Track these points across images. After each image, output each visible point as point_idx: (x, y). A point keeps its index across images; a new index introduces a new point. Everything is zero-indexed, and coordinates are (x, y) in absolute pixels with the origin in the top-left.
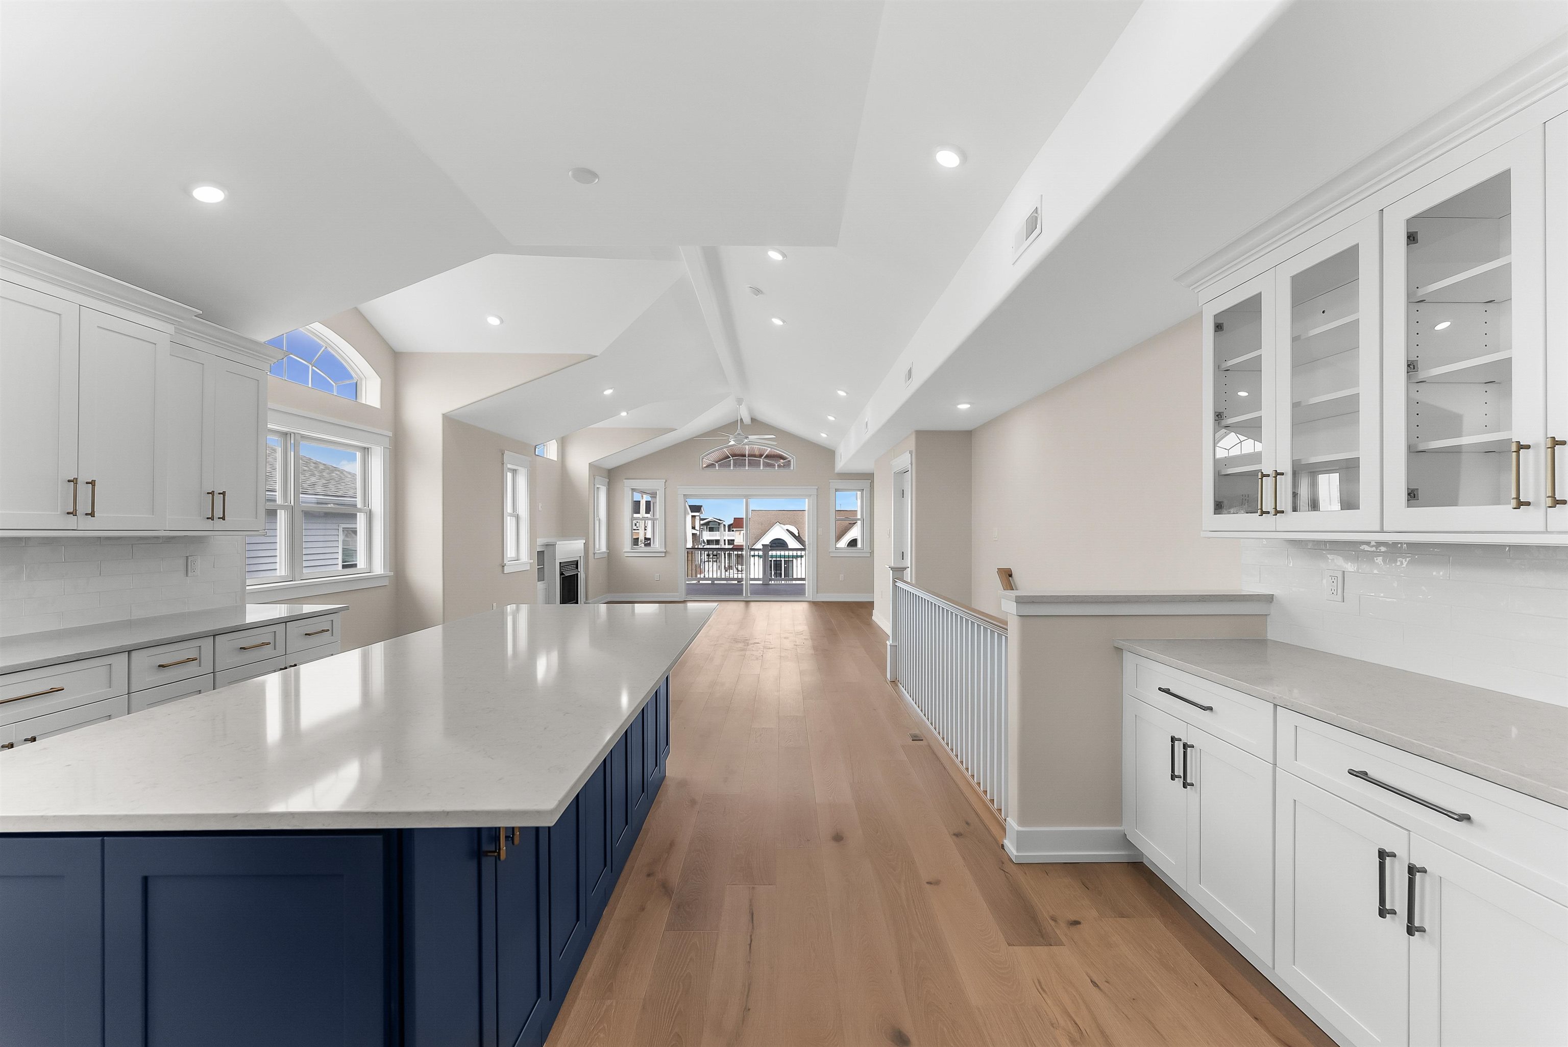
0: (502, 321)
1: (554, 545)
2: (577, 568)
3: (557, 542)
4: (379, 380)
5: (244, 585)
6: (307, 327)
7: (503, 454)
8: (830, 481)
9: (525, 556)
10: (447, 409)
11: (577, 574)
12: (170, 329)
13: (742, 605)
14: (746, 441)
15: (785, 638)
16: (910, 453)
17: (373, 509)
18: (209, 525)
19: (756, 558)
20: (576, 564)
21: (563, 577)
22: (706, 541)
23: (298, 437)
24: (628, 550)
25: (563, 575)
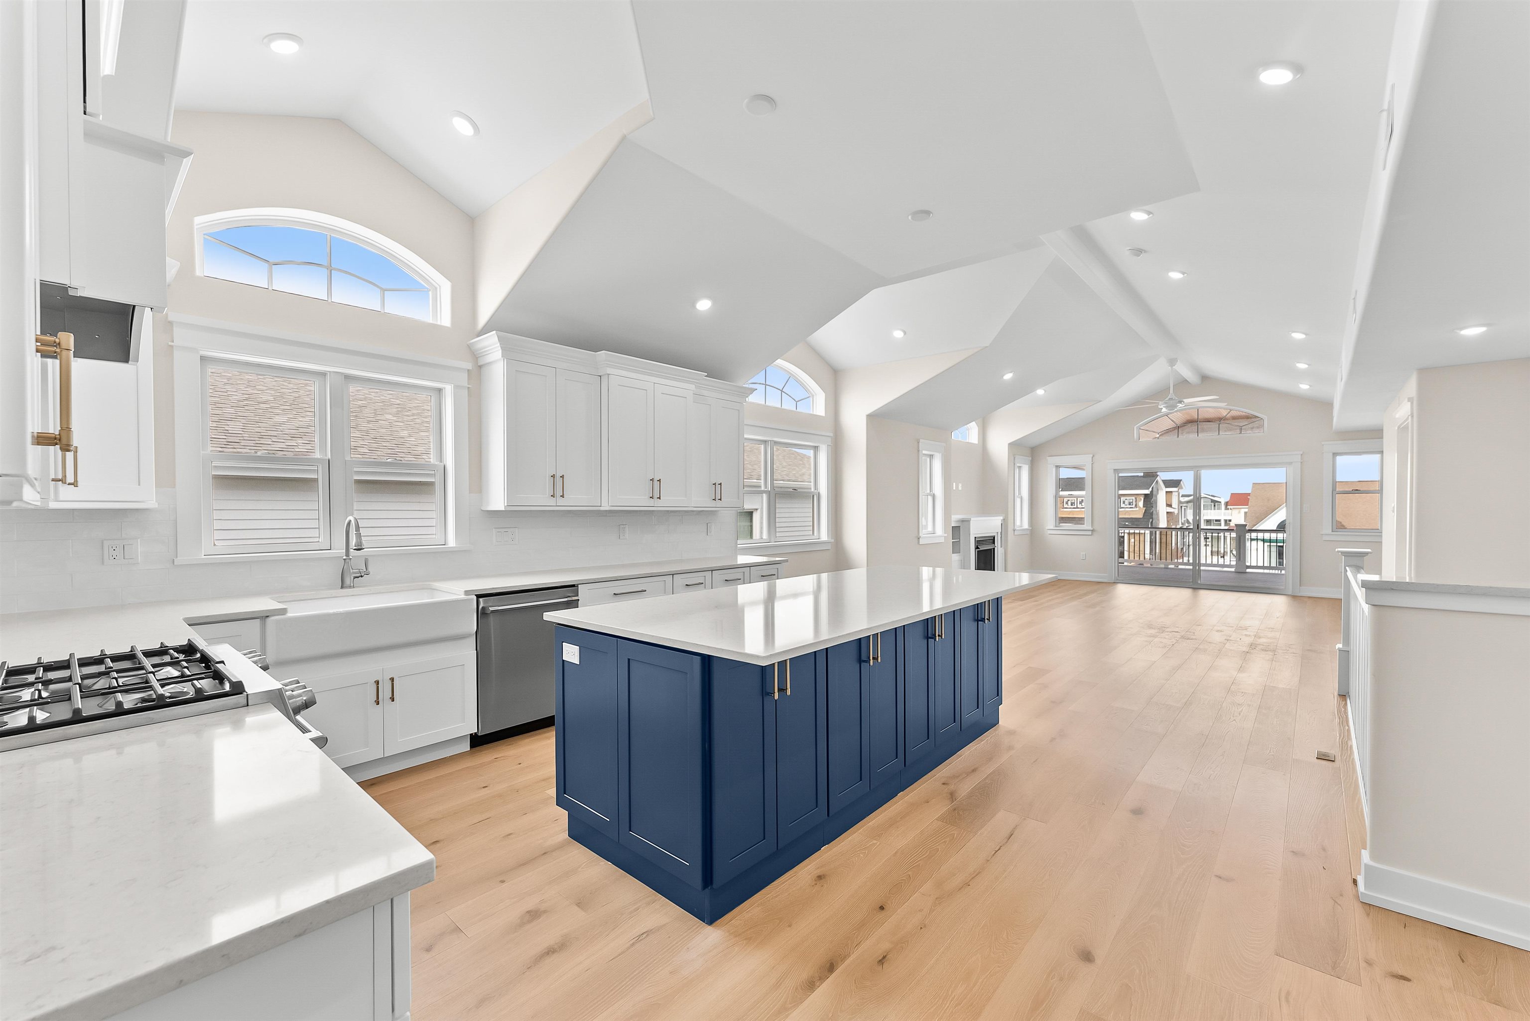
0: (905, 333)
1: (968, 521)
2: (994, 543)
3: (972, 519)
4: (824, 394)
5: (736, 544)
6: (774, 363)
7: (918, 443)
9: (940, 531)
10: (871, 409)
11: (994, 549)
12: (692, 387)
14: (1181, 405)
15: (1218, 631)
16: (1408, 401)
17: (821, 492)
18: (713, 504)
19: (1261, 543)
20: (993, 540)
21: (978, 551)
23: (773, 443)
24: (1052, 527)
25: (979, 548)
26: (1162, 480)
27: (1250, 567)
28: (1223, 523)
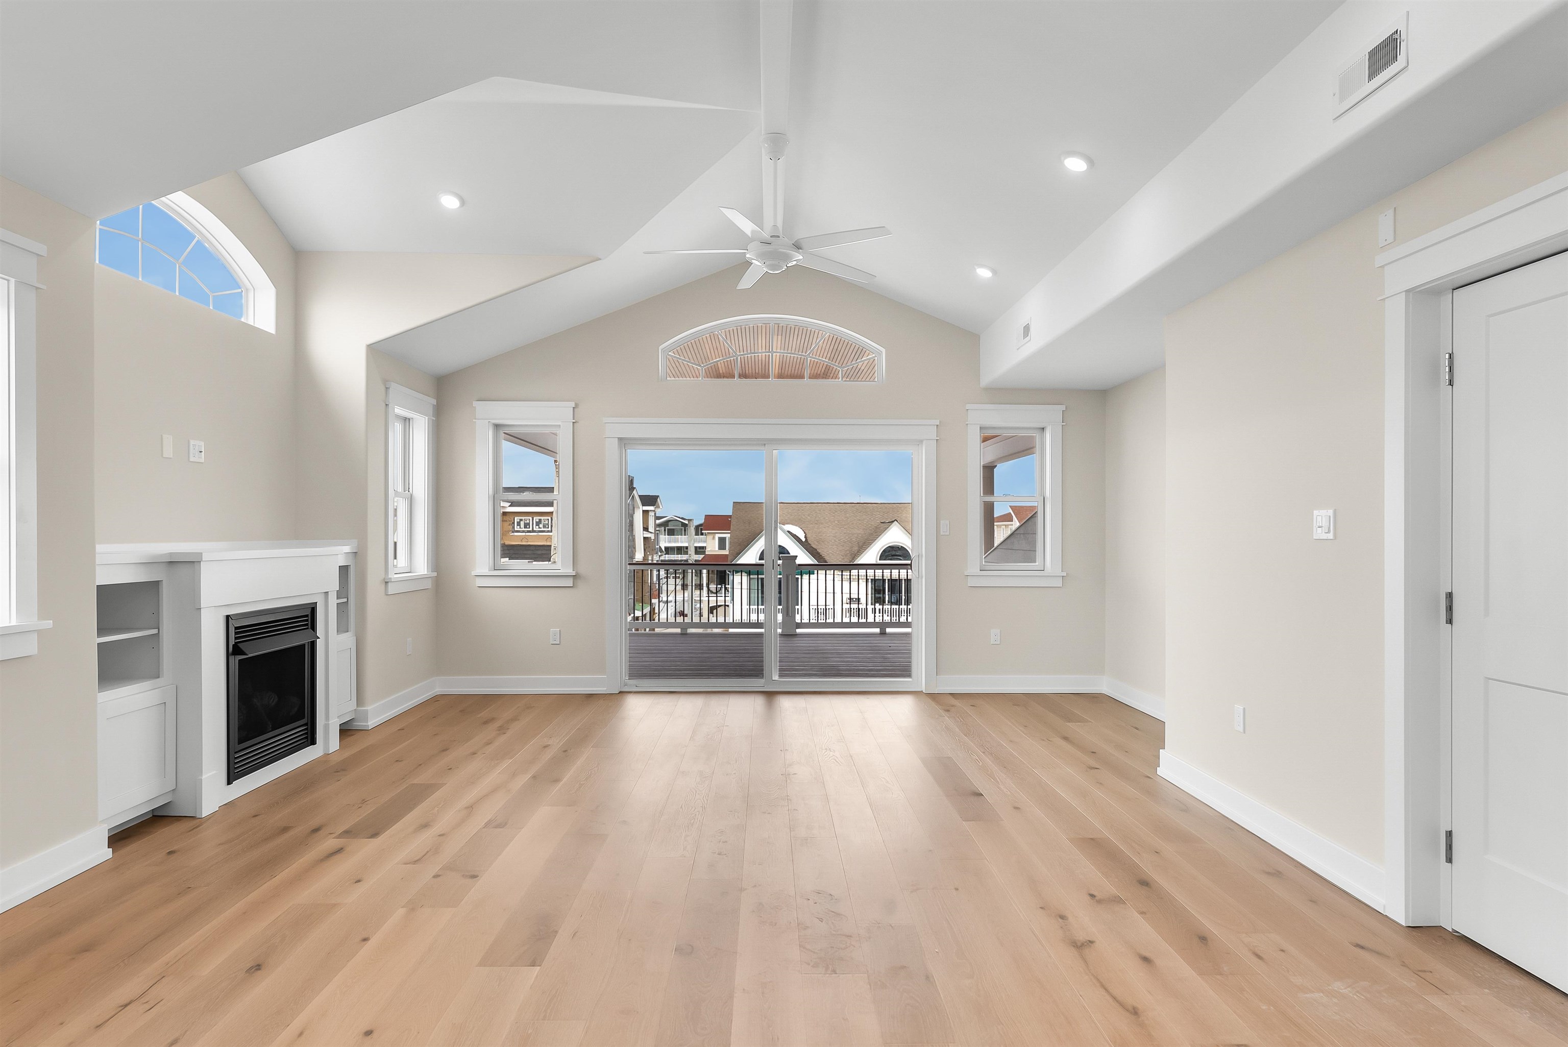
1: (191, 564)
2: (310, 628)
3: (209, 553)
8: (968, 406)
11: (313, 645)
13: (757, 703)
21: (237, 660)
22: (663, 549)
24: (485, 571)
25: (242, 653)
26: (639, 496)
27: (800, 625)
28: (692, 551)
